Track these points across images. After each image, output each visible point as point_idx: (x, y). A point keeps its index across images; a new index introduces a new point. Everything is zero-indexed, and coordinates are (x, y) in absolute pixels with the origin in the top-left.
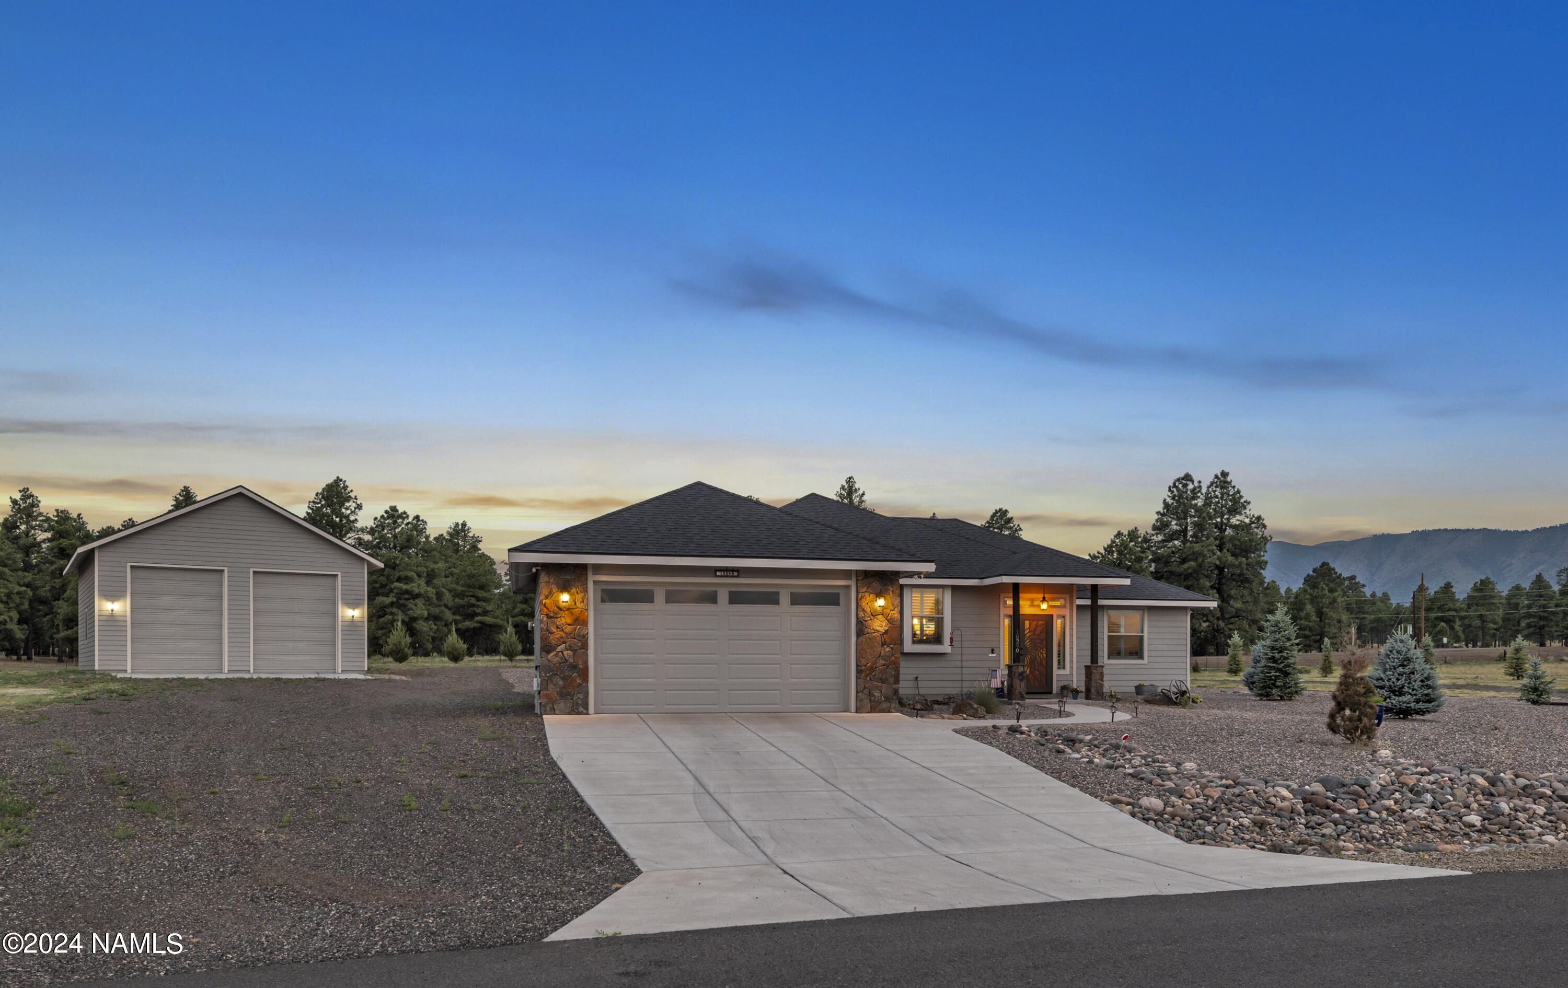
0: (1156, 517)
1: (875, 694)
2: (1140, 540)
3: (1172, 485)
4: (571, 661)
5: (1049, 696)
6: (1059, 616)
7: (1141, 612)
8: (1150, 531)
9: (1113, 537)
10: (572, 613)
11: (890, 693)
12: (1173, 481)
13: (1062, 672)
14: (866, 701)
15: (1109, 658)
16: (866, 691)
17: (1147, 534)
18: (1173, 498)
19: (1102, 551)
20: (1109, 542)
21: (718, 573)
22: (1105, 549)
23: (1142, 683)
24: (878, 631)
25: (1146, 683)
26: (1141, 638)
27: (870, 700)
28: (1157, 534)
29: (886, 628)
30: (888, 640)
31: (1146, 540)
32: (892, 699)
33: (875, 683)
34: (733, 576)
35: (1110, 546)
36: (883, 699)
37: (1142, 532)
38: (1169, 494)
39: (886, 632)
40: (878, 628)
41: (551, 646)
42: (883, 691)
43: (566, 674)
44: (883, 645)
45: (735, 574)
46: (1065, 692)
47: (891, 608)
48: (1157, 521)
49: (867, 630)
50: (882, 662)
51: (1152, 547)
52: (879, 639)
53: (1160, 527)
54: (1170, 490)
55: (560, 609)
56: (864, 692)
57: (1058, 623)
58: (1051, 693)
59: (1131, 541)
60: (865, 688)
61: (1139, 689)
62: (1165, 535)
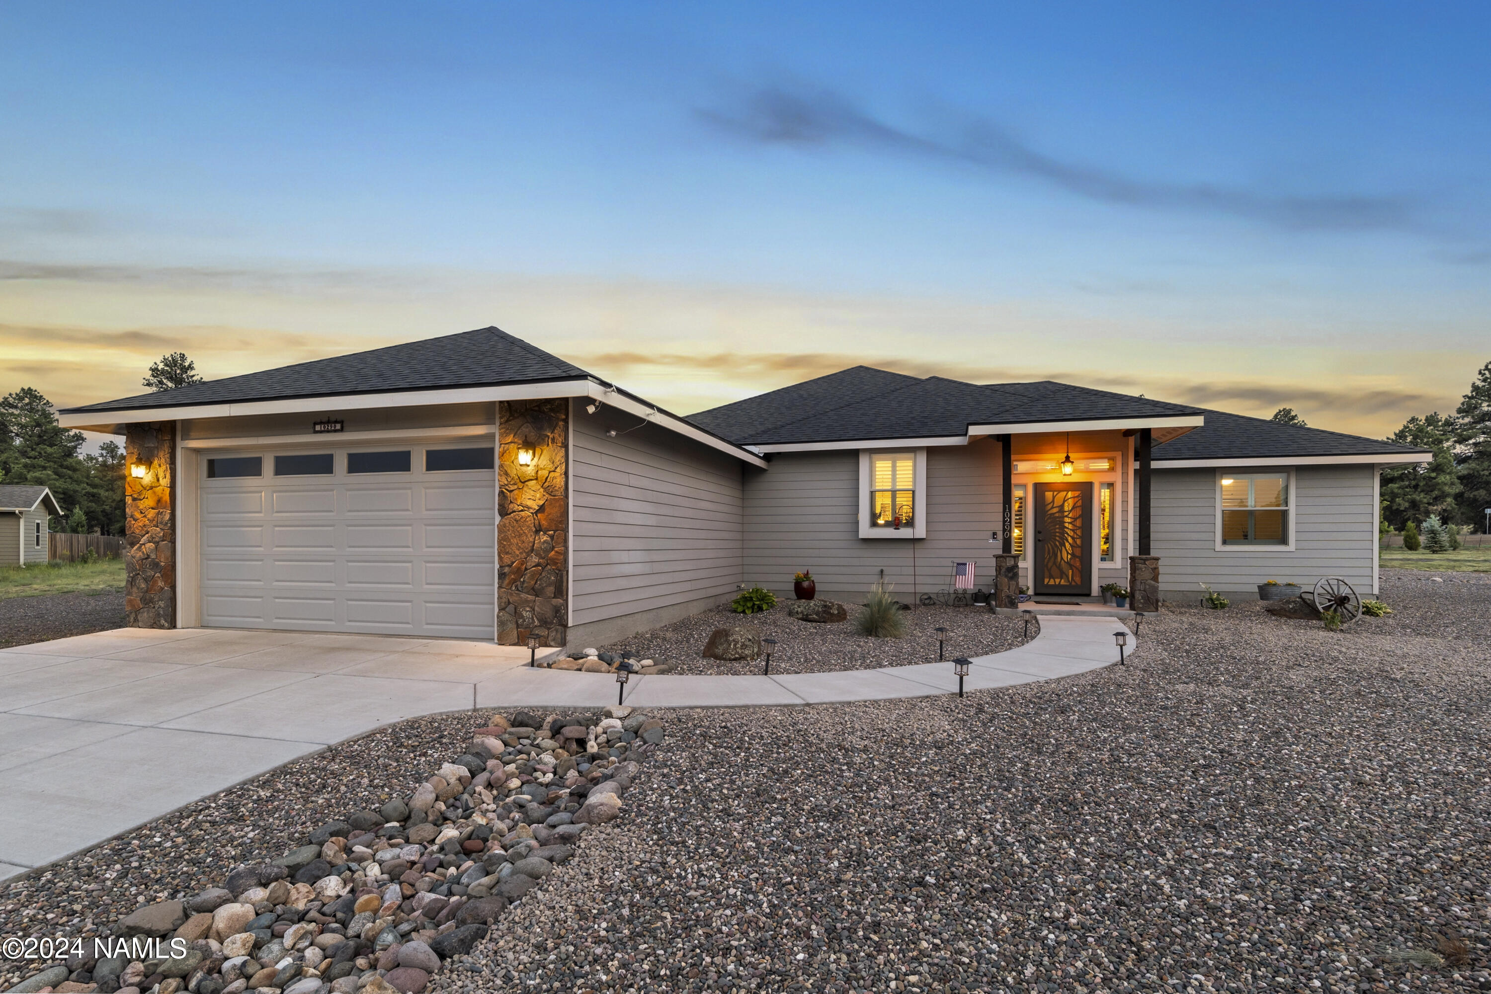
0: (1463, 400)
1: (524, 613)
2: (1440, 424)
3: (1483, 368)
4: (153, 556)
5: (1085, 598)
6: (1102, 484)
7: (1284, 475)
8: (1454, 414)
9: (1405, 423)
10: (154, 493)
11: (549, 614)
12: (1485, 364)
13: (1107, 565)
14: (511, 626)
15: (1224, 542)
16: (511, 608)
17: (1450, 417)
18: (1484, 380)
19: (1393, 437)
20: (1401, 428)
21: (318, 428)
22: (1395, 434)
23: (1272, 580)
24: (529, 508)
25: (1281, 581)
26: (1284, 514)
27: (517, 622)
28: (1463, 418)
29: (541, 503)
30: (544, 523)
31: (1448, 423)
32: (552, 623)
33: (523, 595)
34: (335, 431)
35: (1402, 432)
36: (537, 623)
37: (1443, 416)
38: (1480, 377)
39: (542, 509)
40: (529, 503)
41: (135, 537)
42: (536, 608)
43: (149, 574)
44: (537, 532)
45: (338, 427)
46: (1109, 594)
47: (551, 467)
48: (1463, 404)
49: (511, 506)
50: (536, 560)
51: (1457, 429)
52: (530, 521)
53: (1466, 409)
54: (1480, 373)
55: (145, 489)
56: (507, 609)
57: (1102, 496)
58: (1088, 595)
59: (1429, 425)
60: (509, 603)
61: (1265, 591)
62: (1473, 417)
